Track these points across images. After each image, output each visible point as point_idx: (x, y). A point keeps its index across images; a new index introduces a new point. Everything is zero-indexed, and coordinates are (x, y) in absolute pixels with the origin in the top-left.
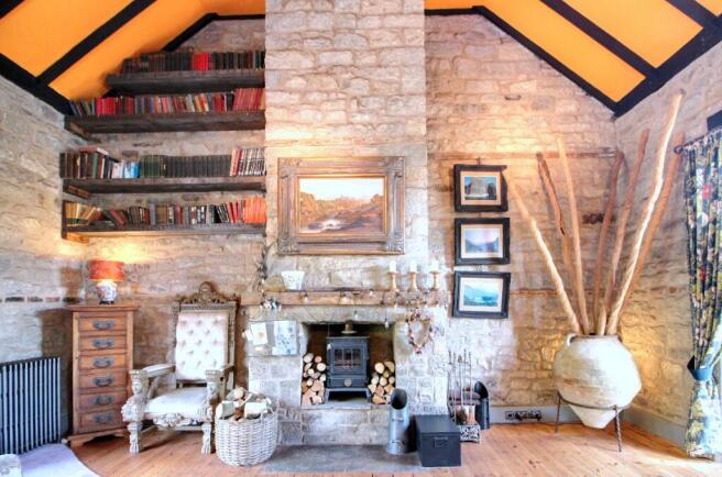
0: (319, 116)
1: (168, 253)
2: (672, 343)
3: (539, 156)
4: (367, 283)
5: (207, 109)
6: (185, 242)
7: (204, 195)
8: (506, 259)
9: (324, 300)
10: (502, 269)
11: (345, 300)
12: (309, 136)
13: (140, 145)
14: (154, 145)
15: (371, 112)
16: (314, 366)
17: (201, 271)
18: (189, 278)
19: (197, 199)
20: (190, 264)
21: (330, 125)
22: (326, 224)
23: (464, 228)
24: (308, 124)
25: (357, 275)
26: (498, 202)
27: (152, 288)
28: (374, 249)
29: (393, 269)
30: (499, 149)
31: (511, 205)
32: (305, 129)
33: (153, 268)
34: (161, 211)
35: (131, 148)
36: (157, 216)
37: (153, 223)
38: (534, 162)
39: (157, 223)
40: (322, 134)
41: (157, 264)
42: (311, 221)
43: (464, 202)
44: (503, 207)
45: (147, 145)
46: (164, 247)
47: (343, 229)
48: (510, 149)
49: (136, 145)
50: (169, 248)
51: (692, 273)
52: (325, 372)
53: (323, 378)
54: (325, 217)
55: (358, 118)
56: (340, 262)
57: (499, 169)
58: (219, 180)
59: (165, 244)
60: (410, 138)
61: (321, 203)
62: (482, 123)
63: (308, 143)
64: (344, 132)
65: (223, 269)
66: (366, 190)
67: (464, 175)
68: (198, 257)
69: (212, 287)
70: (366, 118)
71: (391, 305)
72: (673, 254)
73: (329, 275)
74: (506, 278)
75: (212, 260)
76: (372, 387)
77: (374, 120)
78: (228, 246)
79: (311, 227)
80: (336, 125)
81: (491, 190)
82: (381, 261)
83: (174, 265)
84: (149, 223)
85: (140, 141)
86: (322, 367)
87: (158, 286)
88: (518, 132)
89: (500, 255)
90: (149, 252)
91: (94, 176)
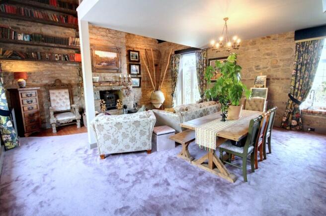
0: (98, 32)
1: (38, 68)
2: (169, 91)
3: (145, 50)
4: (114, 80)
5: (57, 20)
6: (46, 65)
7: (52, 48)
8: (140, 74)
9: (105, 85)
10: (139, 76)
11: (111, 84)
12: (96, 38)
13: (20, 25)
14: (28, 26)
15: (112, 34)
16: (102, 102)
17: (53, 75)
18: (49, 78)
19: (49, 50)
20: (49, 73)
21: (102, 35)
22: (103, 64)
23: (132, 66)
24: (95, 34)
25: (111, 78)
26: (137, 60)
27: (33, 81)
28: (115, 71)
29: (121, 76)
30: (138, 47)
31: (141, 61)
32: (94, 35)
33: (32, 74)
34: (43, 55)
35: (15, 26)
36: (41, 57)
37: (40, 58)
38: (144, 51)
39: (41, 59)
40: (99, 37)
41: (34, 73)
42: (98, 63)
43: (131, 59)
44: (139, 61)
45: (24, 26)
46: (37, 66)
47: (108, 65)
48: (140, 47)
49: (18, 25)
50: (39, 67)
51: (172, 78)
52: (105, 103)
53: (105, 105)
54: (102, 62)
55: (109, 35)
56: (107, 74)
57: (138, 52)
58: (65, 46)
59: (37, 65)
60: (122, 43)
61: (101, 58)
62: (134, 39)
63: (96, 39)
64: (106, 38)
65: (63, 75)
66: (112, 55)
67: (131, 52)
68: (52, 71)
69: (60, 81)
70: (111, 35)
71: (121, 85)
72: (169, 75)
73: (104, 78)
74: (140, 78)
75: (58, 72)
76: (117, 105)
77: (113, 36)
78: (64, 67)
79: (99, 64)
80: (104, 36)
81: (136, 57)
82: (117, 74)
83: (42, 73)
84: (38, 59)
85: (20, 23)
86: (104, 102)
87: (36, 81)
88: (141, 43)
89: (138, 73)
90: (30, 68)
91: (9, 38)
